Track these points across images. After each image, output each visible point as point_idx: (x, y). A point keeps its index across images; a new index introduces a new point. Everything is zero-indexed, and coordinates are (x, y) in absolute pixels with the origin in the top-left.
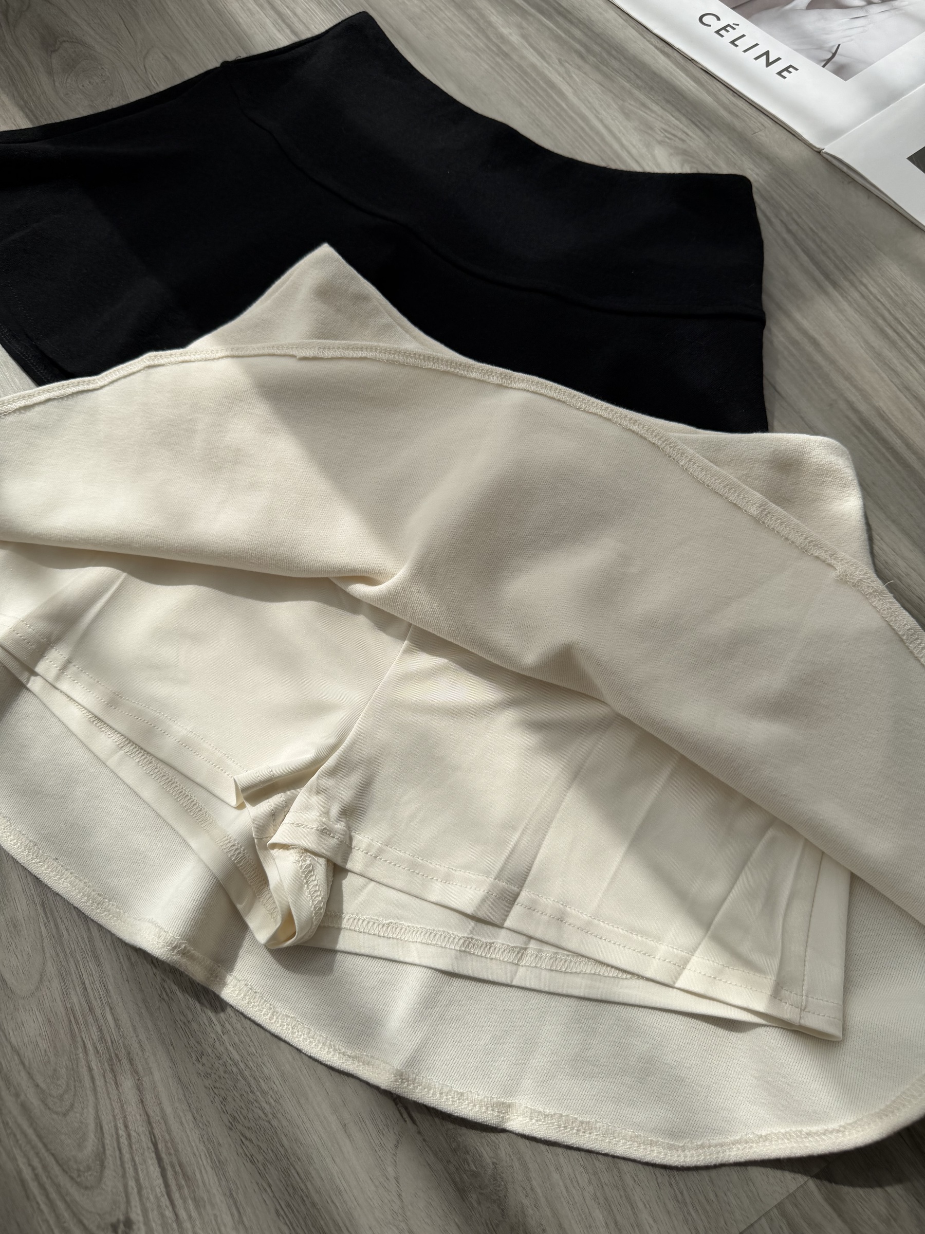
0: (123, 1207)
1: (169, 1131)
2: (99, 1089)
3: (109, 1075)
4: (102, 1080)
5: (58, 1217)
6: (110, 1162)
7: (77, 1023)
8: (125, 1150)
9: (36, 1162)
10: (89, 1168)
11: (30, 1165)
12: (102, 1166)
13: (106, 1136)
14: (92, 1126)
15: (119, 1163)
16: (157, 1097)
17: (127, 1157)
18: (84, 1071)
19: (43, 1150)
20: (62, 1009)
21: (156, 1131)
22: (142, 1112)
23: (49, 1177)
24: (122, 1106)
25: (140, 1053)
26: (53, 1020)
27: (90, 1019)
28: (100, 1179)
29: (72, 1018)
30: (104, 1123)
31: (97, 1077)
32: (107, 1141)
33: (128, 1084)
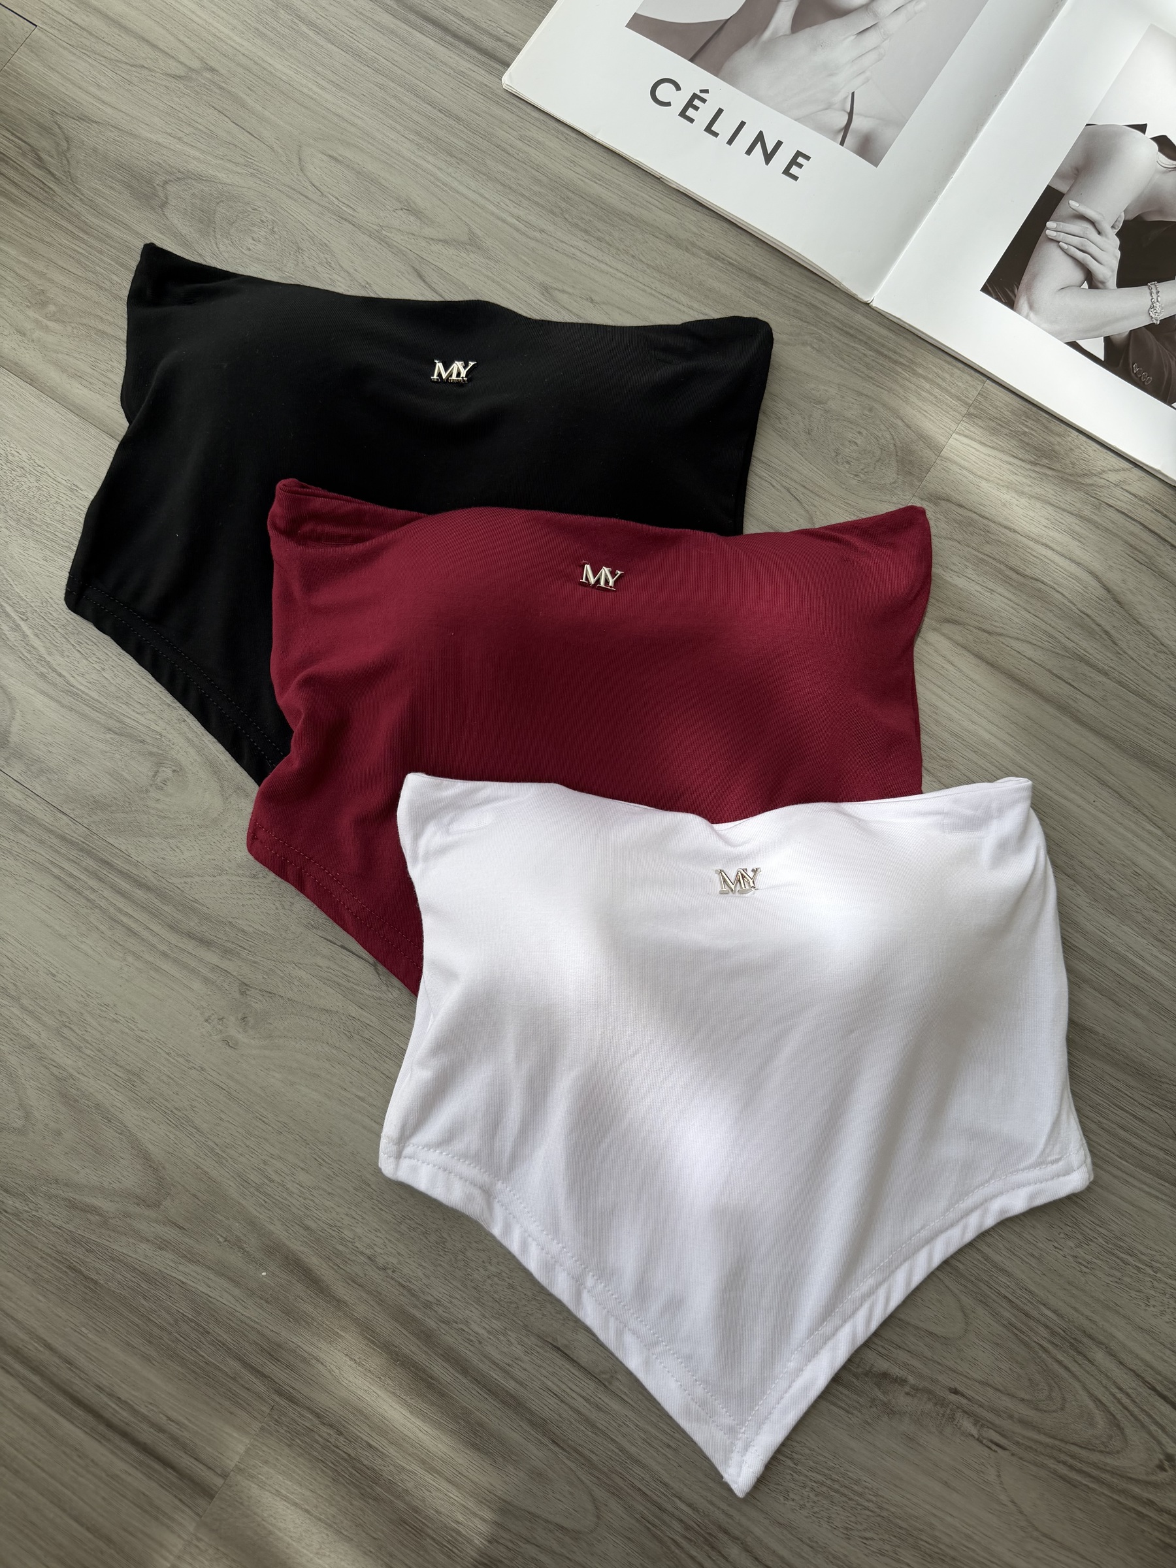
0: (1157, 1448)
1: (1159, 1373)
2: (1078, 1373)
3: (1080, 1358)
4: (1076, 1365)
5: (1110, 1486)
6: (1124, 1423)
7: (1023, 1332)
8: (1132, 1407)
9: (1063, 1457)
10: (1111, 1437)
11: (1059, 1462)
12: (1121, 1429)
13: (1108, 1404)
14: (1091, 1405)
15: (1132, 1419)
16: (1131, 1352)
17: (1136, 1411)
18: (1056, 1366)
19: (1063, 1445)
20: (1001, 1328)
21: (1149, 1379)
22: (1126, 1371)
23: (1081, 1461)
24: (1107, 1376)
25: (1094, 1327)
26: (999, 1342)
27: (1032, 1323)
28: (1125, 1440)
29: (1015, 1330)
30: (1100, 1396)
31: (1069, 1366)
32: (1112, 1409)
33: (1099, 1356)
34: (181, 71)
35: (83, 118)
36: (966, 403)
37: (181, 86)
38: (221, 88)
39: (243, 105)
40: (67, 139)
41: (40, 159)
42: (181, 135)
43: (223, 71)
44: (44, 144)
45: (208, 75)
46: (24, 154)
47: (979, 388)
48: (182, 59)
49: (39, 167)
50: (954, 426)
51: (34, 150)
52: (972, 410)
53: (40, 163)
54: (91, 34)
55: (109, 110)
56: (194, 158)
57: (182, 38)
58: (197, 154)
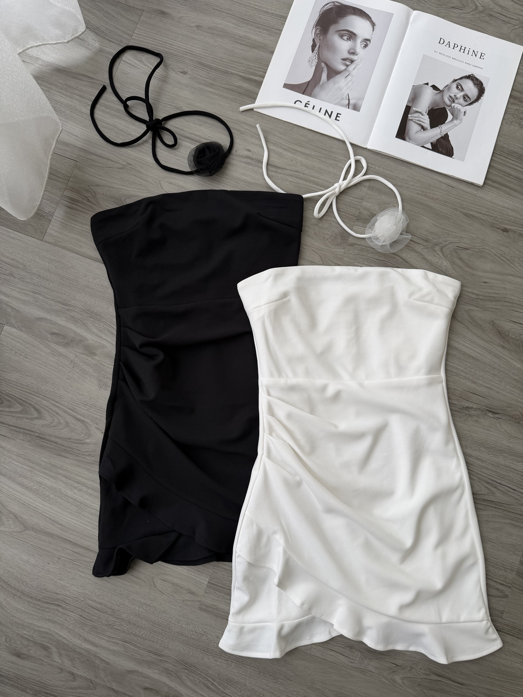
34: (121, 166)
35: (97, 185)
36: (356, 217)
37: (122, 171)
38: (134, 169)
39: (141, 173)
40: (94, 192)
41: (88, 199)
42: (126, 185)
43: (133, 164)
44: (88, 195)
45: (129, 166)
46: (84, 199)
47: (358, 211)
48: (121, 163)
49: (89, 202)
50: (353, 224)
51: (86, 197)
52: (357, 218)
53: (89, 201)
54: (93, 161)
55: (105, 182)
56: (131, 191)
57: (119, 157)
58: (132, 189)
